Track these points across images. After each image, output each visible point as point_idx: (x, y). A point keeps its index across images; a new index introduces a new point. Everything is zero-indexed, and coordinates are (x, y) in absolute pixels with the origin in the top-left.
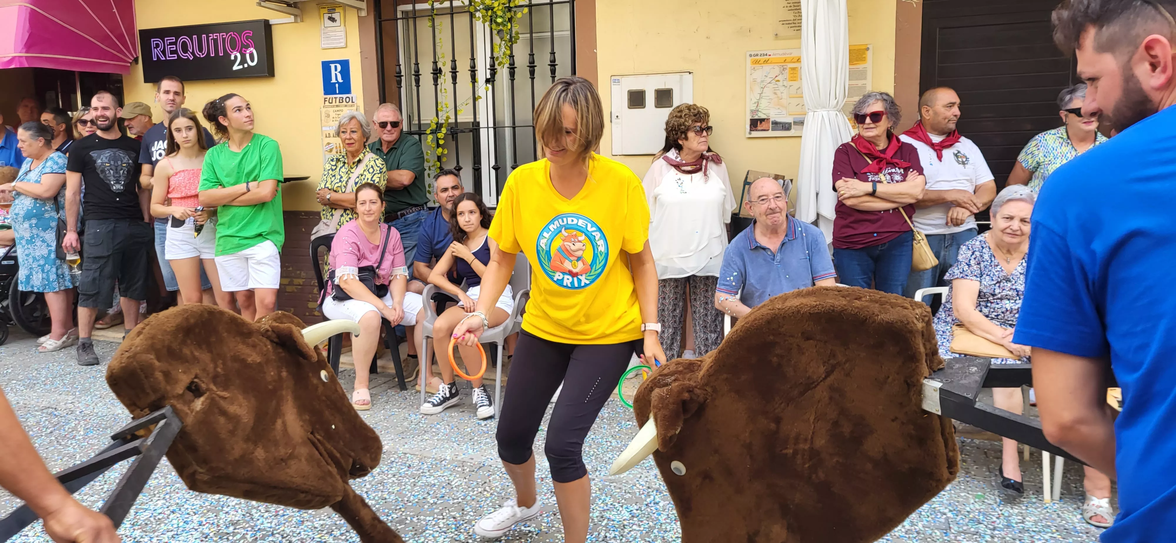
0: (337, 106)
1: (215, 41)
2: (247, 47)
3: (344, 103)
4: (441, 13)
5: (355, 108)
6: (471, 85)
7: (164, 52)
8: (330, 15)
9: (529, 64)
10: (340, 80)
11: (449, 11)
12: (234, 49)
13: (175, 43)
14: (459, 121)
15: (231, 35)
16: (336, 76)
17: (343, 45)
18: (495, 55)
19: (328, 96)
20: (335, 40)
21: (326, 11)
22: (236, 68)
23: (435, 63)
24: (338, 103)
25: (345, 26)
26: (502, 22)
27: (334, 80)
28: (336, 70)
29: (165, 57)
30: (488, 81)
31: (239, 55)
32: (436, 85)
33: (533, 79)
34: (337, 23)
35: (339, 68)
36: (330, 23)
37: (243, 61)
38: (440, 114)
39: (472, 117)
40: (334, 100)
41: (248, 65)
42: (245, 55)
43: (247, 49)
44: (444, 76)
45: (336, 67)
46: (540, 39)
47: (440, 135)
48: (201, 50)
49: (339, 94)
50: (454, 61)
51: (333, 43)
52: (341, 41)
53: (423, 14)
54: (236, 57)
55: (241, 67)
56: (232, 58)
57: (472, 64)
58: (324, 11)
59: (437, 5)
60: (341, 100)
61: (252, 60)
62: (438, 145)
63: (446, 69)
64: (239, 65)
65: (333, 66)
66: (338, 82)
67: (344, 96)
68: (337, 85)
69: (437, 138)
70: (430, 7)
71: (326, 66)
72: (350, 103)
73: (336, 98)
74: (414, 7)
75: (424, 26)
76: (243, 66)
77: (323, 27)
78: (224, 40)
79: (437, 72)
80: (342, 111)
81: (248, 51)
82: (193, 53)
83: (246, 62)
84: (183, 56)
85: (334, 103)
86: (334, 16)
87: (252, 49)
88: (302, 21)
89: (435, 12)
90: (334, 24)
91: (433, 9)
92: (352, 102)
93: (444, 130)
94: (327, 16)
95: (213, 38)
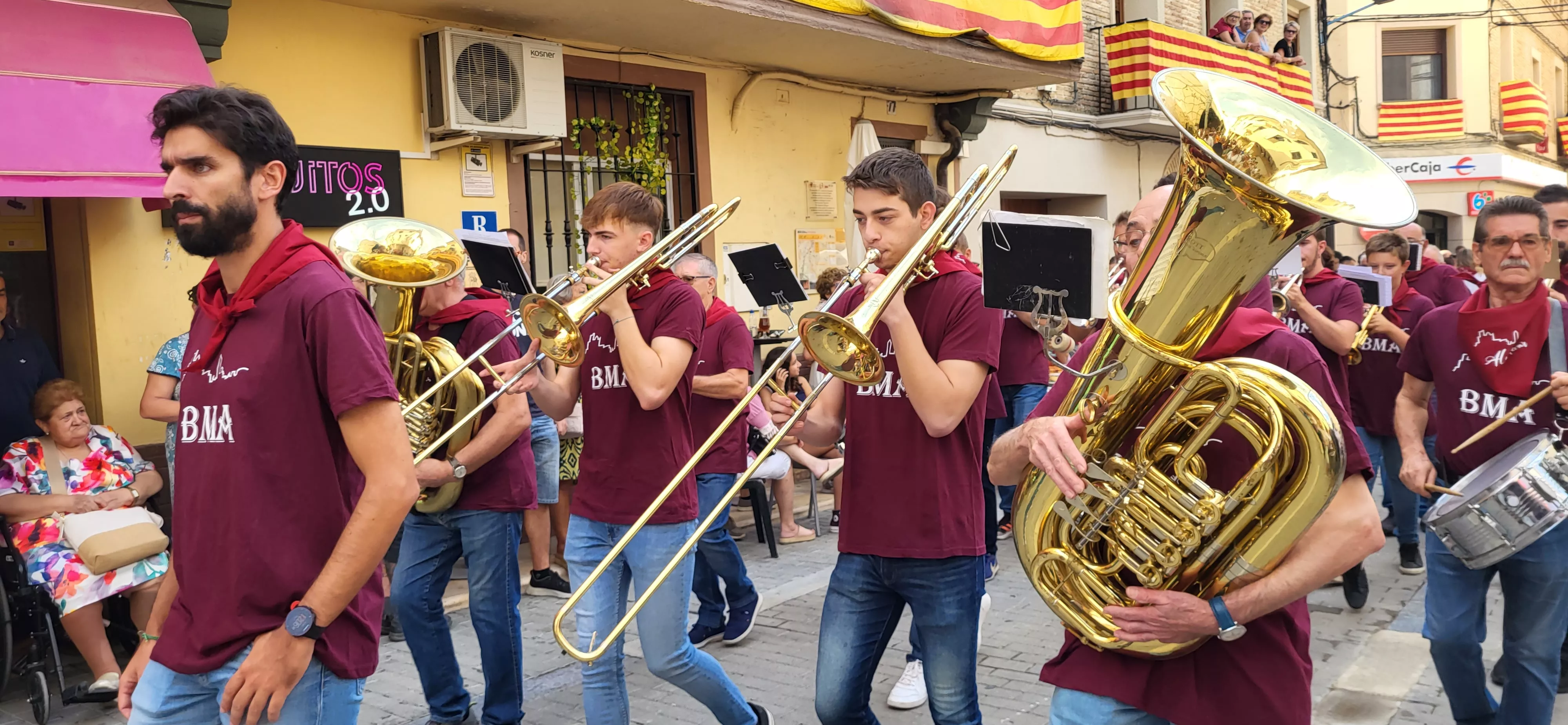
1: (320, 172)
2: (374, 185)
8: (474, 156)
12: (351, 184)
15: (347, 166)
20: (481, 186)
21: (469, 150)
22: (353, 212)
25: (493, 171)
28: (480, 223)
31: (359, 196)
34: (483, 167)
35: (485, 221)
36: (473, 166)
37: (365, 203)
41: (374, 209)
42: (370, 196)
43: (373, 187)
45: (480, 220)
51: (479, 191)
52: (489, 189)
54: (354, 198)
55: (362, 212)
56: (348, 197)
58: (464, 150)
61: (381, 203)
64: (358, 209)
65: (476, 218)
71: (469, 219)
76: (366, 211)
77: (464, 170)
78: (334, 171)
81: (374, 191)
83: (371, 206)
86: (478, 157)
87: (380, 189)
88: (438, 159)
90: (479, 168)
94: (469, 157)
95: (315, 168)
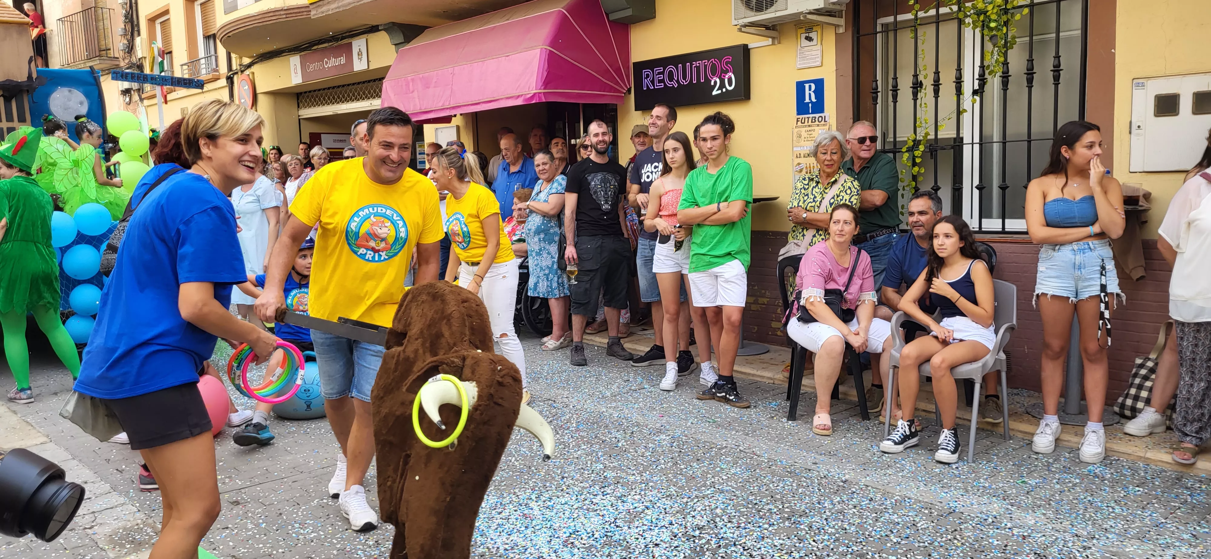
0: (809, 126)
1: (698, 68)
2: (727, 72)
3: (817, 123)
4: (926, 22)
5: (827, 127)
6: (955, 98)
7: (653, 82)
8: (807, 35)
9: (1026, 72)
10: (814, 100)
11: (934, 20)
12: (714, 75)
13: (663, 73)
14: (939, 137)
15: (712, 61)
16: (810, 96)
17: (819, 63)
18: (986, 64)
19: (801, 117)
20: (811, 59)
21: (803, 30)
22: (715, 93)
23: (916, 76)
24: (810, 123)
25: (821, 44)
26: (996, 27)
27: (807, 100)
28: (810, 89)
29: (654, 86)
30: (975, 92)
31: (718, 80)
32: (915, 99)
33: (1030, 87)
34: (814, 42)
35: (813, 87)
36: (807, 43)
37: (722, 86)
38: (918, 130)
39: (955, 132)
40: (806, 120)
41: (726, 89)
42: (724, 80)
43: (726, 74)
44: (925, 89)
45: (810, 87)
46: (1042, 42)
47: (917, 153)
48: (684, 78)
49: (812, 113)
50: (937, 73)
51: (809, 63)
52: (817, 59)
53: (906, 25)
54: (715, 82)
55: (720, 92)
56: (712, 83)
57: (958, 75)
58: (800, 31)
59: (921, 14)
60: (814, 120)
61: (730, 84)
62: (914, 164)
63: (928, 83)
64: (718, 90)
65: (807, 86)
66: (812, 102)
67: (817, 115)
68: (810, 105)
69: (914, 156)
70: (913, 17)
71: (800, 86)
72: (823, 122)
73: (808, 118)
74: (896, 18)
75: (905, 39)
76: (722, 91)
77: (799, 47)
78: (705, 66)
79: (917, 86)
80: (814, 130)
81: (727, 76)
82: (678, 81)
83: (725, 87)
84: (669, 84)
85: (806, 123)
86: (811, 35)
87: (730, 74)
88: (779, 43)
89: (919, 22)
90: (811, 43)
91: (916, 18)
92: (825, 121)
93: (922, 148)
94: (804, 36)
95: (696, 66)
